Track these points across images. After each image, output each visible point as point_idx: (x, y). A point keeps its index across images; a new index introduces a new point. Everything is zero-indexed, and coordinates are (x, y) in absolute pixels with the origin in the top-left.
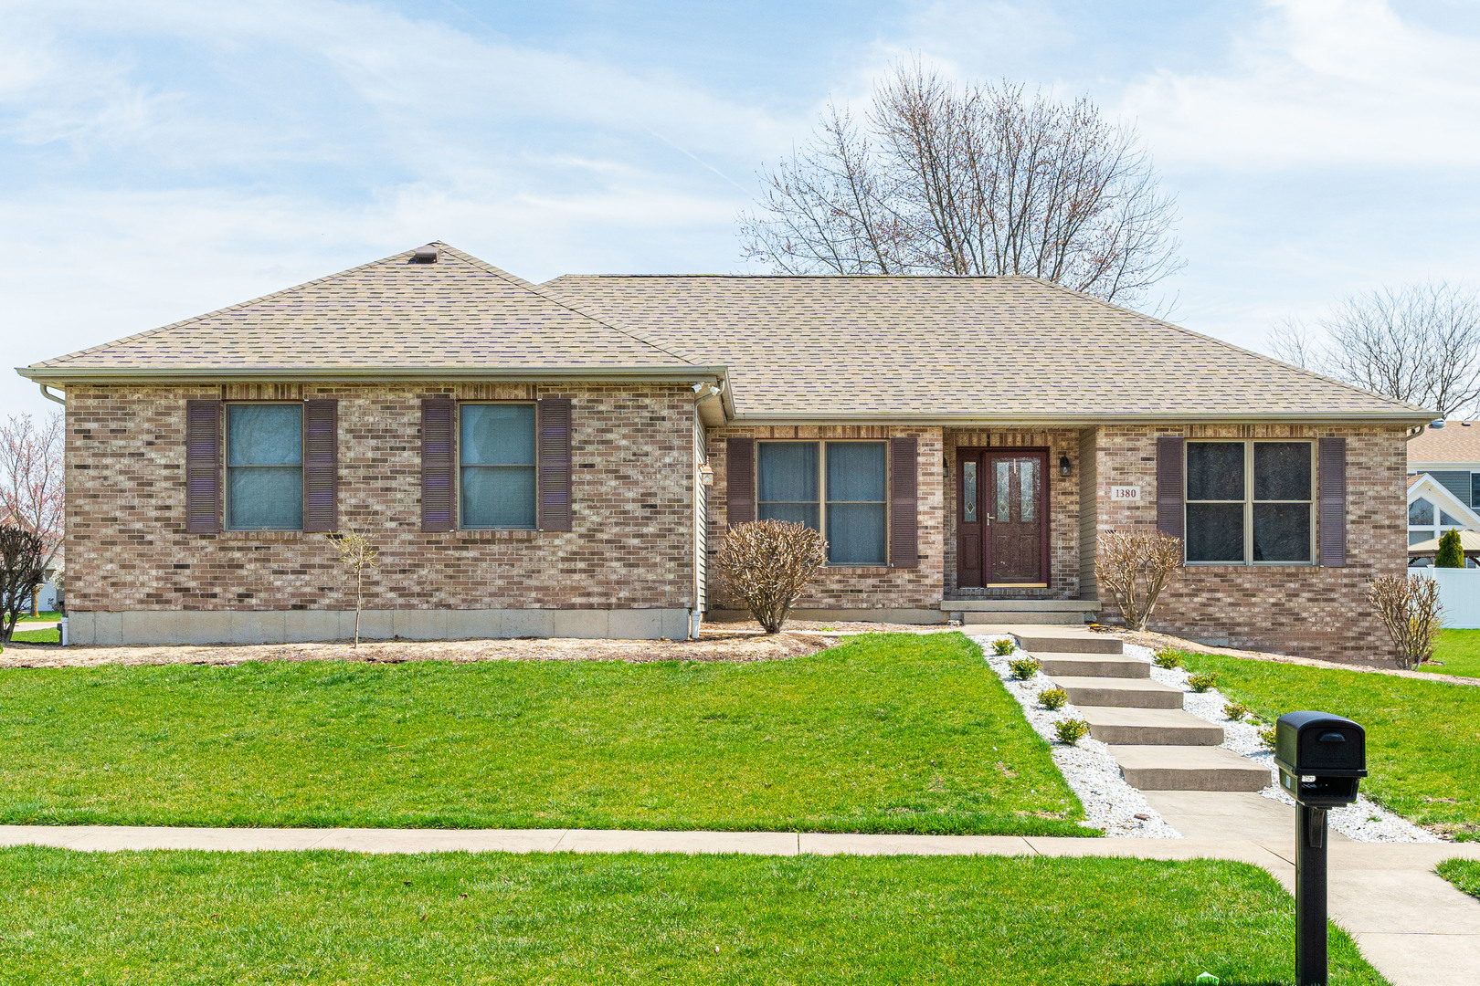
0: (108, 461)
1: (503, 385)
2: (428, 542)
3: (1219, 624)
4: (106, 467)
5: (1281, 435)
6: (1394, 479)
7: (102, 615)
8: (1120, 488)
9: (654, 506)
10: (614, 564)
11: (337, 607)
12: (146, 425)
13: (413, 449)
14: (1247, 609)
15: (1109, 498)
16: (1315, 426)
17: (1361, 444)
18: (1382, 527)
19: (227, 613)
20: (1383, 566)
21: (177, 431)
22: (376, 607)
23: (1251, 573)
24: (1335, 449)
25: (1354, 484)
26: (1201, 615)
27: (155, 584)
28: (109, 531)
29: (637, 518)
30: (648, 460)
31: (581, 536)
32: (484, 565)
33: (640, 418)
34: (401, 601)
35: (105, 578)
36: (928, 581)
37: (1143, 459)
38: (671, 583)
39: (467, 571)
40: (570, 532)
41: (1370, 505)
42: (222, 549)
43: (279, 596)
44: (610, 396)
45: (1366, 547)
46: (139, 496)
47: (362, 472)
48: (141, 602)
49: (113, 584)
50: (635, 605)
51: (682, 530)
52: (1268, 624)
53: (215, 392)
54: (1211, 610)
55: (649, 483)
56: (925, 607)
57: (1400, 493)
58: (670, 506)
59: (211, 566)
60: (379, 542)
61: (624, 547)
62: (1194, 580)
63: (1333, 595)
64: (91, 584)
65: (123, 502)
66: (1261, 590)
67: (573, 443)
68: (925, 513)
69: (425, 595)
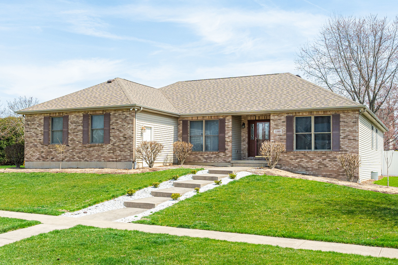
0: (31, 130)
1: (98, 110)
2: (84, 146)
3: (303, 168)
4: (31, 131)
5: (321, 114)
6: (355, 125)
7: (30, 162)
8: (276, 130)
9: (126, 138)
10: (118, 151)
11: (68, 161)
12: (37, 122)
13: (81, 126)
14: (311, 163)
15: (274, 133)
16: (331, 111)
17: (345, 116)
18: (351, 140)
19: (50, 162)
20: (351, 151)
21: (42, 123)
22: (75, 161)
23: (312, 153)
24: (337, 117)
25: (342, 127)
26: (298, 165)
27: (38, 156)
28: (31, 145)
29: (122, 140)
30: (125, 127)
31: (112, 145)
32: (94, 151)
33: (123, 117)
34: (79, 160)
35: (30, 154)
36: (228, 155)
37: (283, 122)
38: (129, 156)
39: (91, 153)
40: (110, 144)
41: (347, 133)
42: (49, 148)
43: (58, 158)
44: (118, 112)
45: (346, 145)
46: (36, 137)
47: (72, 131)
48: (36, 159)
49: (32, 156)
50: (122, 161)
51: (131, 143)
52: (317, 168)
53: (48, 115)
54: (301, 163)
55: (125, 132)
56: (227, 162)
57: (356, 129)
58: (129, 138)
59: (47, 152)
60: (75, 147)
61: (120, 147)
62: (296, 155)
63: (336, 159)
64: (28, 156)
65: (33, 139)
66: (315, 158)
67: (110, 123)
68: (227, 138)
69: (83, 158)
